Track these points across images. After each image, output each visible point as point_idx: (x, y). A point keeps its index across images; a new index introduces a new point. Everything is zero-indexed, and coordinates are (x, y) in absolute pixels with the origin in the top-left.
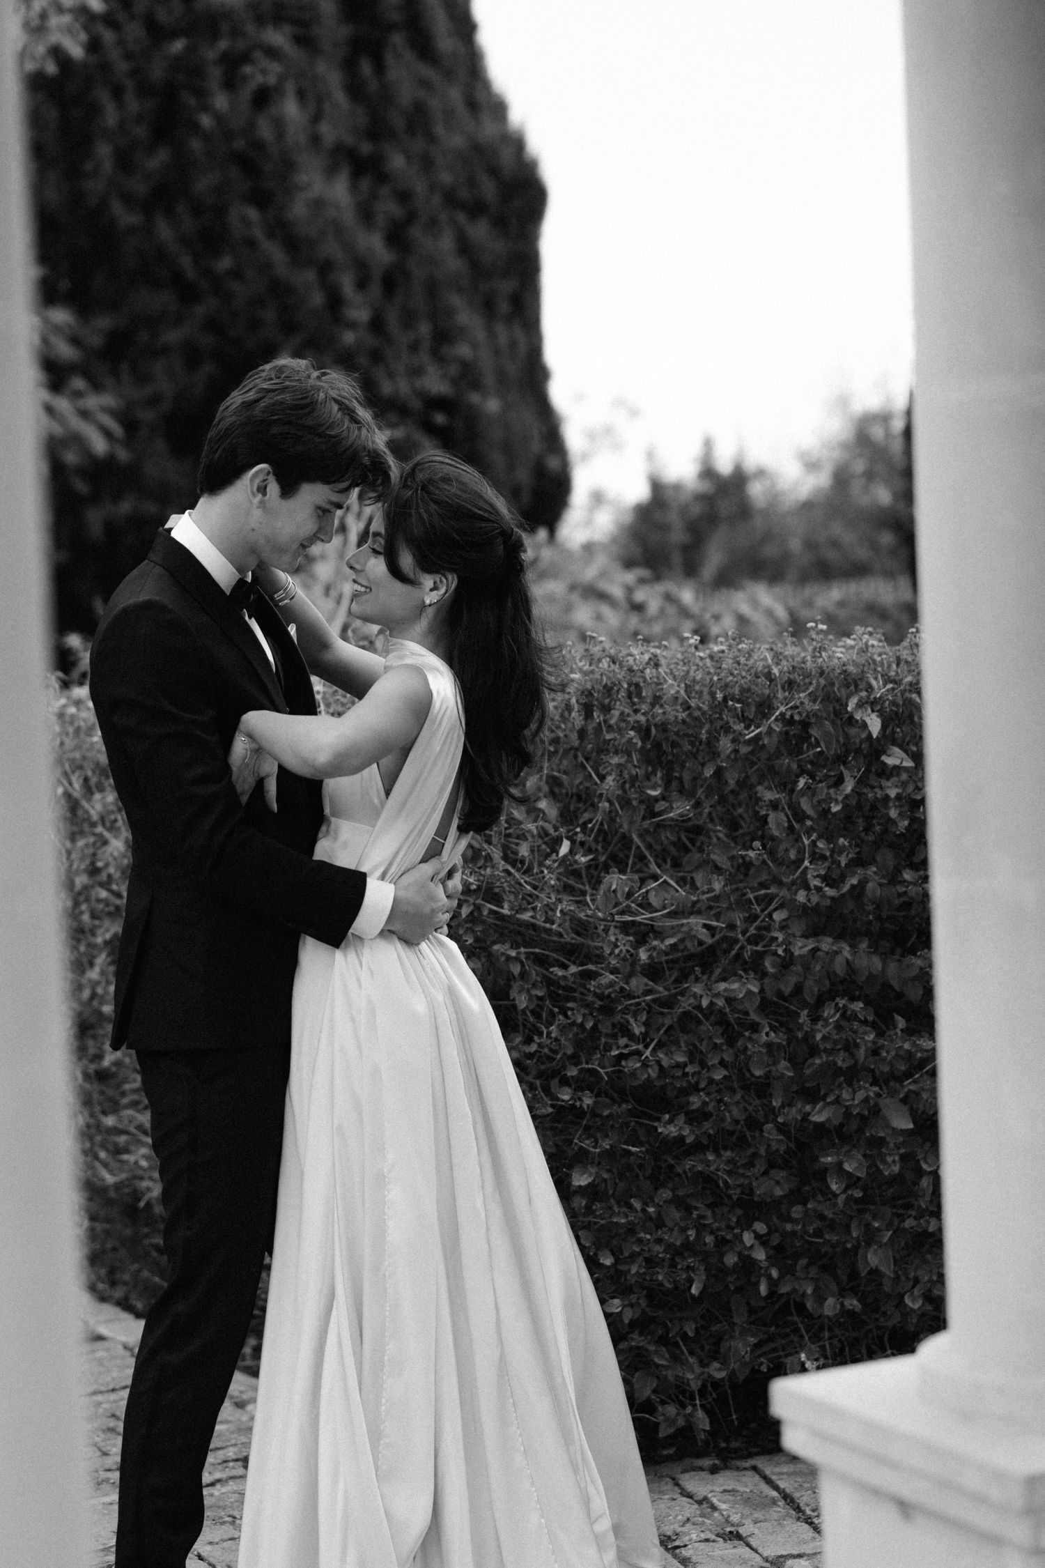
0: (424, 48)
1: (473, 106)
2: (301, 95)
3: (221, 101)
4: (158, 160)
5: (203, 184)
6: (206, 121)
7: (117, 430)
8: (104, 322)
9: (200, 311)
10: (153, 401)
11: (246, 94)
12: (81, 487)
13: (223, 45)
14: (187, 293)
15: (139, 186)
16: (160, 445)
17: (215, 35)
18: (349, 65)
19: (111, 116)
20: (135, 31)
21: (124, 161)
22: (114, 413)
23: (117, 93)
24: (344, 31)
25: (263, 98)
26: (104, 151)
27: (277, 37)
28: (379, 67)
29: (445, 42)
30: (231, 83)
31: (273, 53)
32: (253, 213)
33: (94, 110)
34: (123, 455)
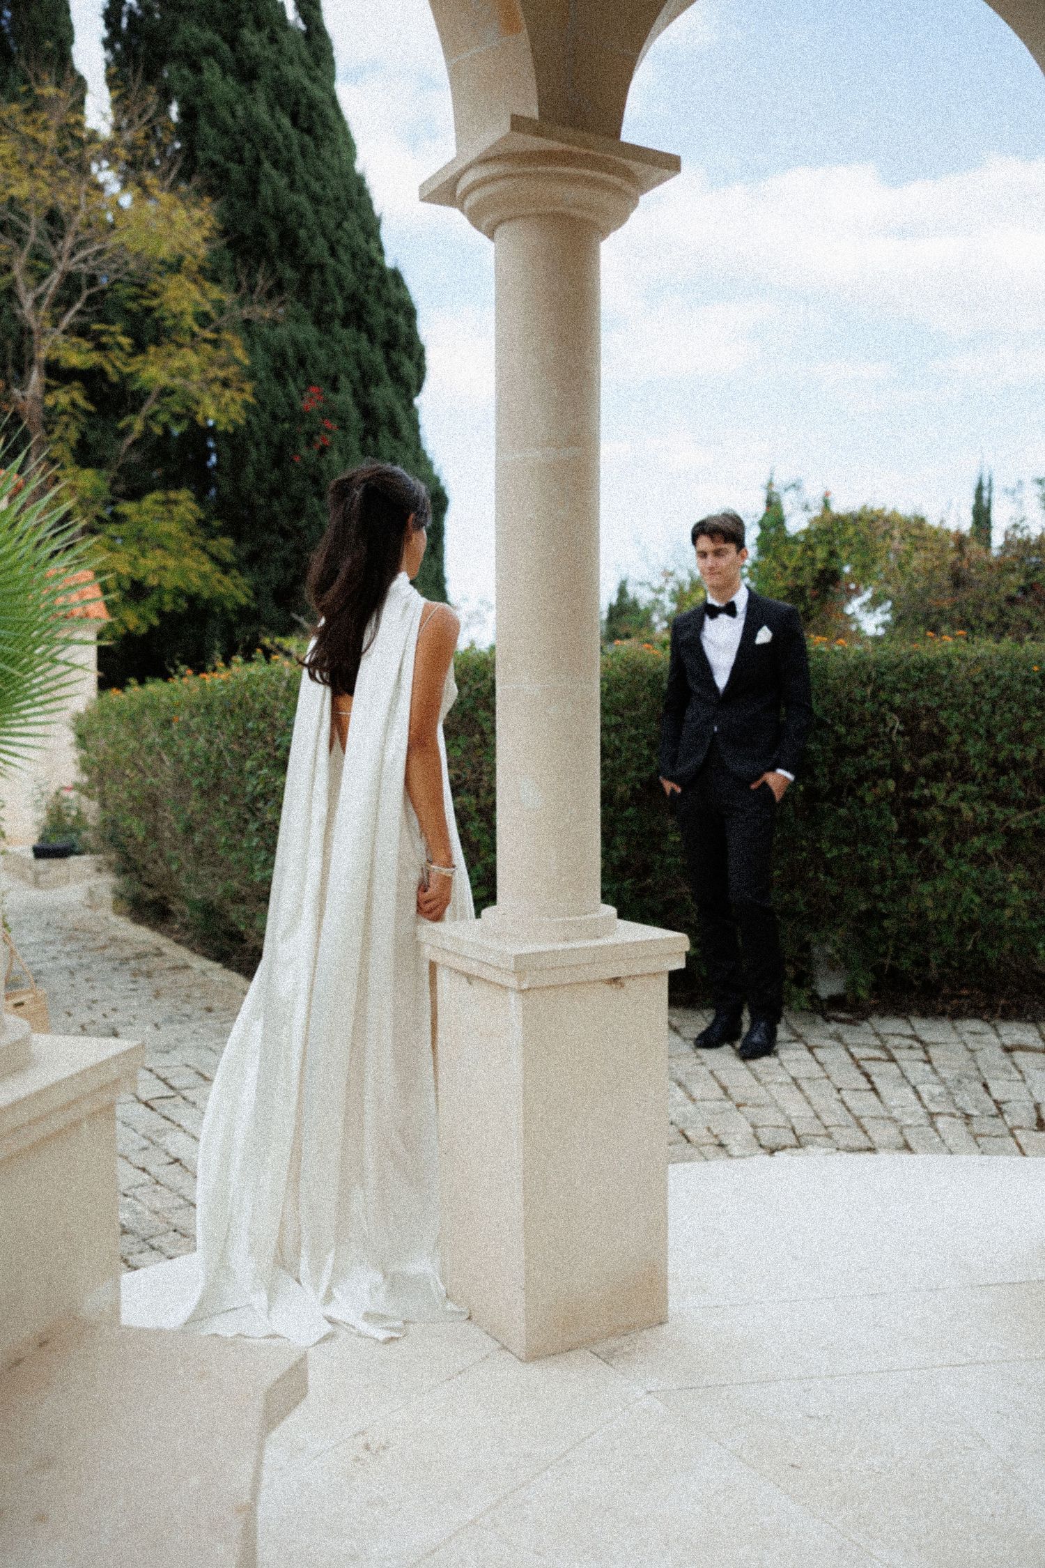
0: (396, 433)
1: (417, 460)
2: (340, 450)
3: (304, 451)
4: (274, 476)
5: (296, 486)
6: (297, 459)
7: (251, 593)
8: (247, 547)
9: (291, 544)
10: (269, 583)
11: (316, 449)
12: (234, 618)
13: (307, 426)
14: (285, 534)
15: (265, 486)
16: (271, 604)
17: (303, 421)
18: (363, 439)
19: (254, 455)
20: (266, 417)
21: (259, 476)
22: (250, 587)
23: (257, 445)
24: (362, 425)
25: (323, 451)
26: (249, 470)
27: (333, 425)
28: (375, 438)
29: (405, 431)
30: (310, 442)
31: (328, 431)
32: (315, 500)
33: (248, 452)
34: (254, 605)
